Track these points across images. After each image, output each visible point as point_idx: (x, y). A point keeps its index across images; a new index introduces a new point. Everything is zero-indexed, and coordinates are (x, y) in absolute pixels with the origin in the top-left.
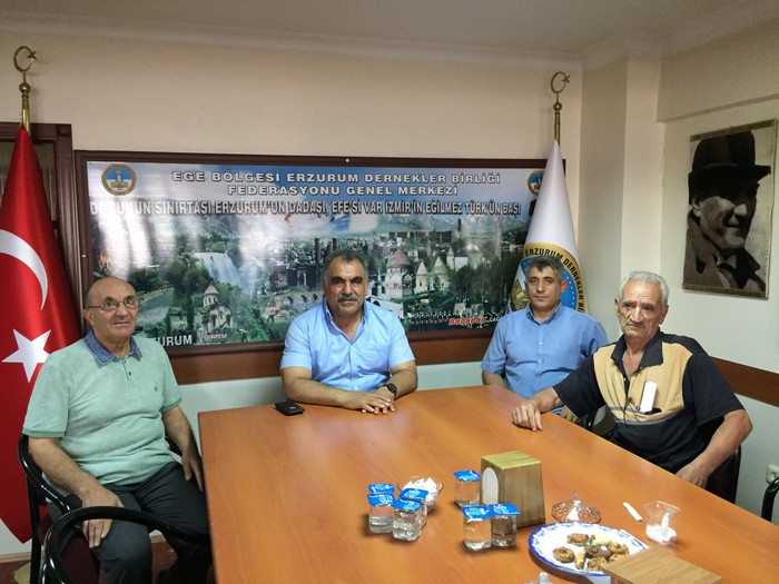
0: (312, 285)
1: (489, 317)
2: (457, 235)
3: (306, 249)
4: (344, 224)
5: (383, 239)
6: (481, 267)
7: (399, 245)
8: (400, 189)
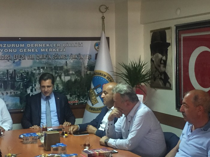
0: (5, 89)
1: (80, 100)
2: (65, 67)
3: (3, 74)
4: (19, 64)
5: (35, 70)
6: (76, 80)
7: (41, 72)
8: (42, 49)
